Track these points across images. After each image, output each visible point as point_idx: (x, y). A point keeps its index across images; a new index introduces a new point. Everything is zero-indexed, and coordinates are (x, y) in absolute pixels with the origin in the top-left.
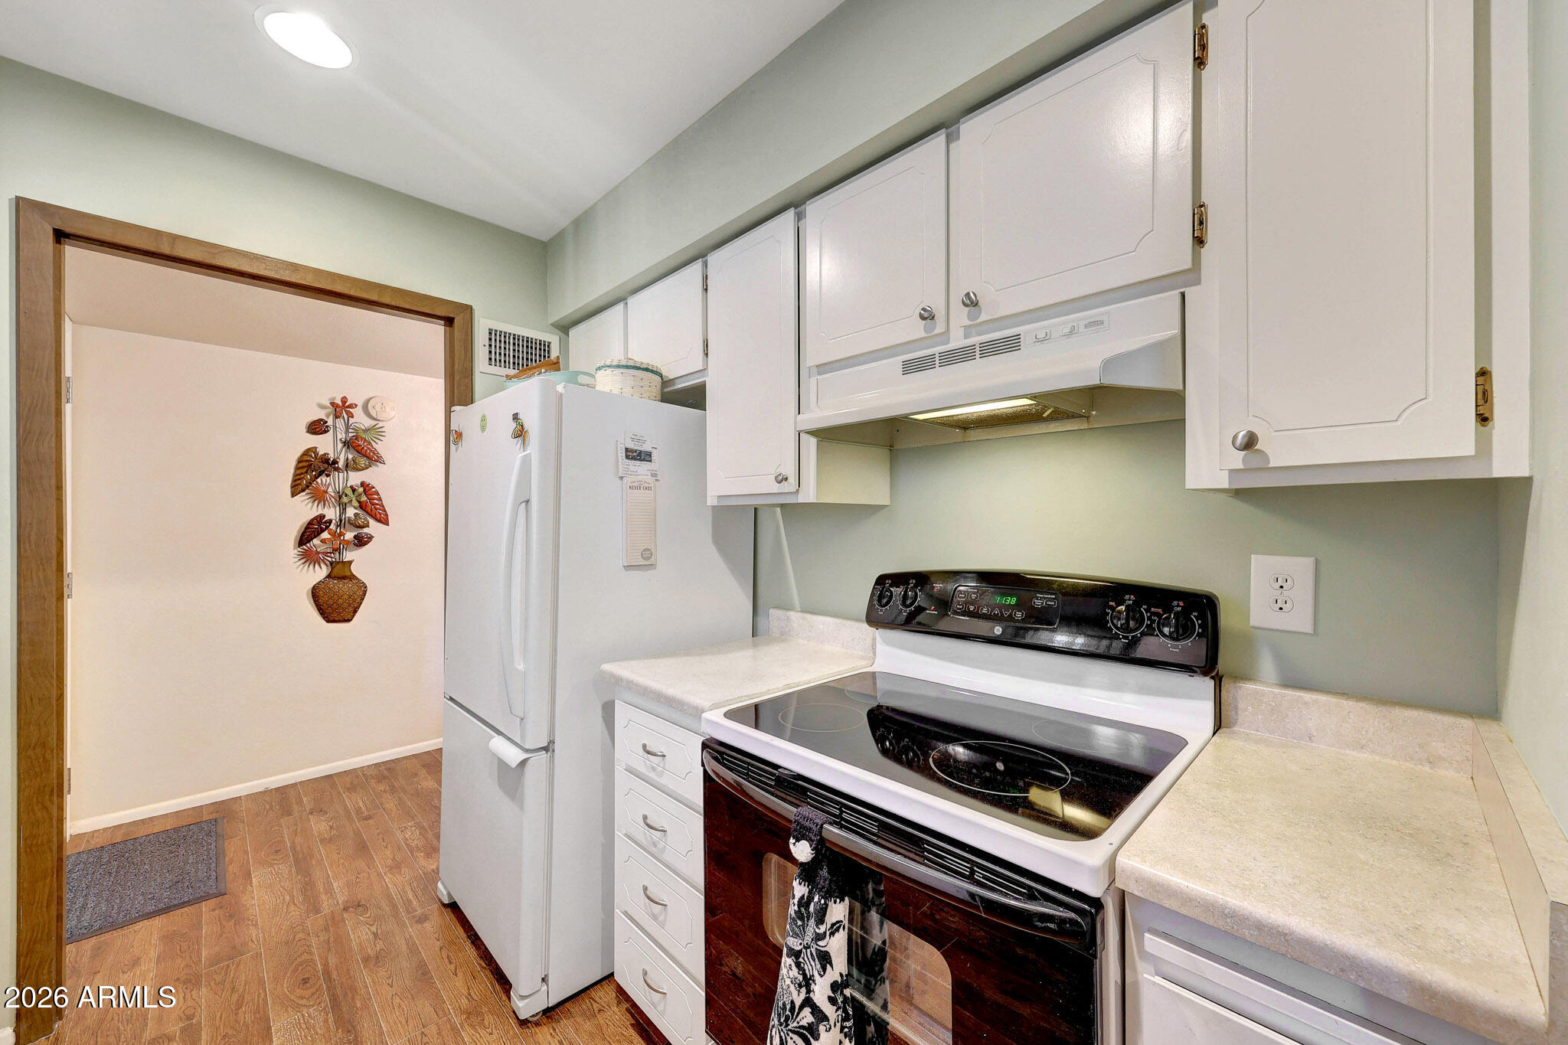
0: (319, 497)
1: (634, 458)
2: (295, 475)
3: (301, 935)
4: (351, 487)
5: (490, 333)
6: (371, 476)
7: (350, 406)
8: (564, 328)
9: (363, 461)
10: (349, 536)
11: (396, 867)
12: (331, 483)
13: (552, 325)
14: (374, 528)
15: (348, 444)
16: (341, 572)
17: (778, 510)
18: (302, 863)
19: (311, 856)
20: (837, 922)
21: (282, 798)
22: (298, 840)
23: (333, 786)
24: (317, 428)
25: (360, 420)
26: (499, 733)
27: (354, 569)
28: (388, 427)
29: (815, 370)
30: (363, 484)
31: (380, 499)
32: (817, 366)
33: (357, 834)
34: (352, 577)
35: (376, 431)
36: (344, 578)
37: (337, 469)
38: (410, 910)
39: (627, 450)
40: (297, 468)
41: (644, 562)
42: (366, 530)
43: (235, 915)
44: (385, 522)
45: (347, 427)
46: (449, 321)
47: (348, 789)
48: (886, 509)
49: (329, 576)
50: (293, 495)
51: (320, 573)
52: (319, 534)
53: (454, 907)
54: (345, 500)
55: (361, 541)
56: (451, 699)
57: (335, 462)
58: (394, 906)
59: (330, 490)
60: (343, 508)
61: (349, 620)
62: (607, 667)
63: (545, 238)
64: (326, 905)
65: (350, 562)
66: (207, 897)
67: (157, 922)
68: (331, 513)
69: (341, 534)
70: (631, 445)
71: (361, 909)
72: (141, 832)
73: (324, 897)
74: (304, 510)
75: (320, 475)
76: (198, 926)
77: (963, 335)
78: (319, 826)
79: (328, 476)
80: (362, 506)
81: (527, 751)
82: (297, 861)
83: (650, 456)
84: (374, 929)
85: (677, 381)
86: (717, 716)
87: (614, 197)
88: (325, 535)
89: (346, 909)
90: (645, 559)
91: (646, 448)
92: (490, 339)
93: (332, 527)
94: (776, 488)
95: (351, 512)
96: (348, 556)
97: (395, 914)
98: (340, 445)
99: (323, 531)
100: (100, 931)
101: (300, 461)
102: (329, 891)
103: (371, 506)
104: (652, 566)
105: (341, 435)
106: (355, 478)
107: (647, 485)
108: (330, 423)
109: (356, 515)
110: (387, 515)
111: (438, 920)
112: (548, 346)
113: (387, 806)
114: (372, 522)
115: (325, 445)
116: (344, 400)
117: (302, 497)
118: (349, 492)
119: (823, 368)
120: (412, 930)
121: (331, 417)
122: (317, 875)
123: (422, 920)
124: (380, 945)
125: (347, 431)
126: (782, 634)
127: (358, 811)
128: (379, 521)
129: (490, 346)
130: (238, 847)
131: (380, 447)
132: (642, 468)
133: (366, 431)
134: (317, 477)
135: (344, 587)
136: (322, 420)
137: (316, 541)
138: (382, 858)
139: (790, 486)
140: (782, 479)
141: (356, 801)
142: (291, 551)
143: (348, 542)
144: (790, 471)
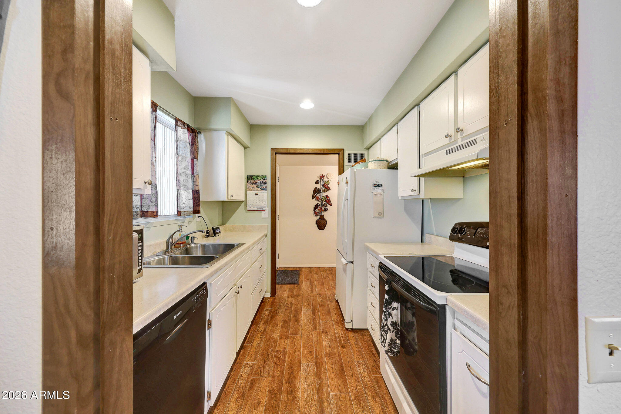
0: (317, 199)
1: (376, 186)
2: (313, 194)
3: (309, 296)
4: (324, 196)
5: (348, 155)
6: (328, 193)
7: (324, 176)
8: (368, 149)
9: (326, 190)
10: (323, 209)
11: (328, 290)
12: (319, 195)
13: (365, 149)
14: (329, 207)
15: (323, 186)
16: (322, 217)
17: (430, 200)
18: (312, 283)
19: (313, 283)
20: (395, 307)
21: (310, 269)
22: (312, 279)
23: (320, 270)
24: (317, 182)
25: (326, 179)
26: (344, 257)
27: (325, 217)
28: (331, 180)
29: (424, 155)
30: (326, 195)
31: (330, 199)
32: (424, 154)
33: (322, 280)
34: (324, 219)
35: (329, 182)
36: (323, 219)
37: (321, 192)
38: (329, 299)
39: (374, 184)
40: (313, 192)
41: (380, 216)
42: (327, 207)
43: (300, 289)
44: (331, 205)
45: (323, 182)
46: (339, 154)
47: (323, 271)
48: (462, 199)
49: (319, 218)
50: (313, 199)
51: (318, 217)
52: (317, 208)
53: (337, 301)
54: (322, 200)
55: (326, 210)
56: (337, 249)
57: (320, 190)
58: (326, 297)
59: (320, 197)
60: (322, 201)
61: (323, 230)
62: (366, 243)
63: (363, 124)
64: (314, 292)
65: (324, 215)
66: (296, 284)
67: (289, 285)
68: (320, 203)
69: (322, 208)
70: (376, 183)
71: (320, 295)
72: (288, 269)
73: (314, 291)
74: (314, 202)
75: (317, 194)
76: (294, 288)
77: (461, 140)
78: (316, 277)
79: (319, 194)
80: (326, 201)
81: (347, 262)
82: (311, 283)
83: (382, 185)
84: (322, 300)
85: (392, 162)
86: (382, 257)
87: (376, 111)
88: (319, 208)
89: (318, 294)
90: (379, 215)
91: (380, 183)
92: (348, 156)
93: (320, 206)
94: (412, 194)
95: (324, 203)
96: (323, 214)
97: (327, 299)
98: (322, 186)
99: (318, 207)
100: (281, 284)
101: (314, 191)
102: (315, 290)
103: (328, 201)
104: (382, 217)
105: (322, 184)
106: (325, 194)
107: (380, 194)
108: (320, 181)
109: (325, 203)
110: (331, 203)
111: (334, 303)
112: (364, 155)
113: (329, 277)
114: (328, 205)
115: (319, 186)
116: (322, 175)
117: (314, 199)
118: (323, 197)
119: (427, 154)
120: (329, 303)
121: (320, 179)
122: (314, 286)
123: (331, 302)
124: (322, 303)
125: (323, 183)
126: (429, 243)
127: (324, 276)
128: (329, 205)
129: (348, 158)
130: (302, 277)
131: (329, 186)
132: (379, 190)
133: (327, 182)
134: (317, 195)
135: (322, 221)
136: (318, 180)
137: (317, 210)
138: (326, 287)
139: (417, 192)
140: (413, 191)
141: (323, 274)
142: (312, 212)
143: (323, 210)
144: (416, 188)
